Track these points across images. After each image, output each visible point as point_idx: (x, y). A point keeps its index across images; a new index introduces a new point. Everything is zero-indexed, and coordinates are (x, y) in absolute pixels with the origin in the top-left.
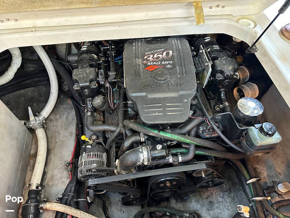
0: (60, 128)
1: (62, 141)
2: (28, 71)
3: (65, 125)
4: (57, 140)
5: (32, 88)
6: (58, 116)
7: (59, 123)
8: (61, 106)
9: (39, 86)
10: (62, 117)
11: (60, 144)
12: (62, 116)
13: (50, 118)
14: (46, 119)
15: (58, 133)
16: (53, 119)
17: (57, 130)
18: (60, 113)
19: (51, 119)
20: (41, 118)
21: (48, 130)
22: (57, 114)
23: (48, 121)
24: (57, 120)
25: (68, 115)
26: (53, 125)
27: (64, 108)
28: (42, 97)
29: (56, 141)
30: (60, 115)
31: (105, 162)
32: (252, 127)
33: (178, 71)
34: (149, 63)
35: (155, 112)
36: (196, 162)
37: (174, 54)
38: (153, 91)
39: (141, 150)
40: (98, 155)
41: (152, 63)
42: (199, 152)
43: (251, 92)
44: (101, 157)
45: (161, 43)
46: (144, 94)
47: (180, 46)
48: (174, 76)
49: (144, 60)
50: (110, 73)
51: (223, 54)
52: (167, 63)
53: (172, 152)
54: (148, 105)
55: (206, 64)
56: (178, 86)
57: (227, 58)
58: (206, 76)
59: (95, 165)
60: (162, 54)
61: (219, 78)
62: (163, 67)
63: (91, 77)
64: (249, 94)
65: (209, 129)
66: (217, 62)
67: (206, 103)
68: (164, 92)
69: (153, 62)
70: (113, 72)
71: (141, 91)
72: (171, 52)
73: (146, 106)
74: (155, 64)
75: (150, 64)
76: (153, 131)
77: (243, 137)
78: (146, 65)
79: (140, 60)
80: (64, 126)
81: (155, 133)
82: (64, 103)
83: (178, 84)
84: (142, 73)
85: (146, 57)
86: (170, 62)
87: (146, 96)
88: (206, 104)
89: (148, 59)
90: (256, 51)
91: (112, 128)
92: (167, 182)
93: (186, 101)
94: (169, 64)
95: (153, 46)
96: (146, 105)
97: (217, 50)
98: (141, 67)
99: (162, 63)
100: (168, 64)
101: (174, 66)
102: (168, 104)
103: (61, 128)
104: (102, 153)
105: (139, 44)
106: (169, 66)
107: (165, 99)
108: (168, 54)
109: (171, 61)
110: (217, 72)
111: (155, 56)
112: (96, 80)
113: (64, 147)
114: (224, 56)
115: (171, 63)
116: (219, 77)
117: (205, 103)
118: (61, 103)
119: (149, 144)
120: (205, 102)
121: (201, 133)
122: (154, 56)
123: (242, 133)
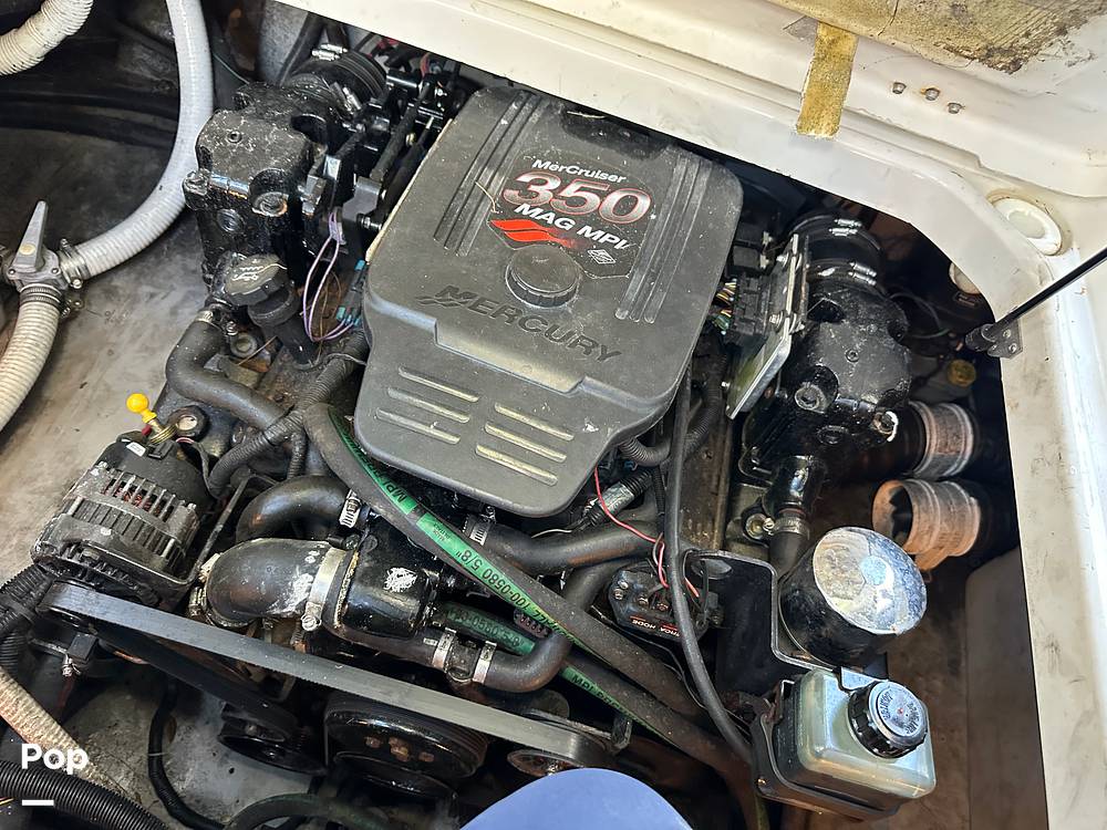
0: (126, 336)
1: (108, 389)
2: (128, 74)
3: (153, 335)
4: (91, 379)
5: (109, 145)
6: (146, 289)
7: (134, 317)
8: (178, 257)
9: (138, 148)
10: (156, 299)
11: (94, 398)
12: (161, 296)
13: (110, 282)
14: (89, 281)
15: (111, 352)
16: (121, 292)
17: (113, 339)
18: (161, 281)
19: (116, 287)
20: (70, 265)
21: (80, 325)
22: (149, 278)
23: (96, 291)
24: (134, 300)
25: (185, 299)
26: (108, 314)
27: (185, 268)
28: (125, 192)
29: (84, 377)
30: (155, 287)
31: (172, 541)
32: (829, 679)
33: (632, 294)
34: (526, 206)
35: (428, 418)
36: (543, 714)
37: (653, 217)
38: (471, 328)
39: (310, 560)
40: (153, 498)
41: (539, 211)
42: (581, 676)
43: (945, 525)
44: (161, 515)
45: (628, 151)
46: (426, 322)
47: (698, 199)
48: (599, 304)
49: (512, 184)
50: (360, 186)
51: (871, 311)
52: (602, 241)
53: (468, 623)
54: (416, 373)
55: (775, 320)
56: (592, 355)
57: (879, 334)
58: (758, 370)
59: (106, 532)
60: (602, 196)
61: (805, 400)
62: (576, 247)
63: (273, 166)
64: (931, 528)
65: (657, 599)
66: (829, 332)
67: (718, 486)
68: (518, 349)
69: (547, 208)
70: (374, 186)
71: (422, 304)
72: (644, 203)
73: (405, 375)
74: (550, 221)
75: (525, 213)
76: (395, 501)
77: (772, 700)
78: (507, 209)
79: (499, 181)
80: (147, 334)
81: (397, 514)
82: (195, 248)
83: (595, 345)
84: (473, 236)
85: (525, 178)
86: (617, 239)
87: (430, 337)
88: (713, 487)
89: (533, 188)
90: (1010, 354)
91: (262, 415)
92: (393, 741)
93: (590, 428)
94: (607, 246)
95: (583, 146)
96: (408, 370)
97: (859, 290)
98: (484, 209)
99: (580, 232)
100: (601, 246)
101: (624, 262)
102: (503, 410)
103: (133, 340)
104: (178, 498)
105: (536, 116)
106: (602, 253)
107: (508, 382)
108: (627, 205)
109: (624, 242)
110: (810, 374)
111: (571, 191)
112: (291, 189)
113: (103, 415)
114: (870, 321)
115: (617, 247)
116: (811, 398)
117: (715, 483)
118: (182, 246)
119: (366, 550)
120: (715, 478)
121: (619, 594)
122: (562, 188)
123: (776, 683)
